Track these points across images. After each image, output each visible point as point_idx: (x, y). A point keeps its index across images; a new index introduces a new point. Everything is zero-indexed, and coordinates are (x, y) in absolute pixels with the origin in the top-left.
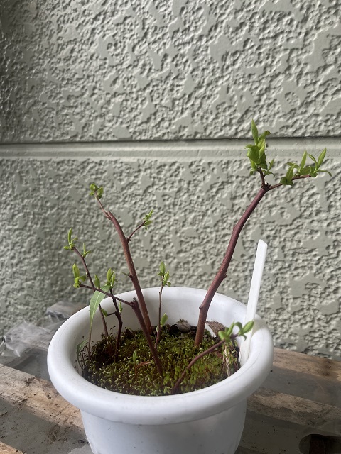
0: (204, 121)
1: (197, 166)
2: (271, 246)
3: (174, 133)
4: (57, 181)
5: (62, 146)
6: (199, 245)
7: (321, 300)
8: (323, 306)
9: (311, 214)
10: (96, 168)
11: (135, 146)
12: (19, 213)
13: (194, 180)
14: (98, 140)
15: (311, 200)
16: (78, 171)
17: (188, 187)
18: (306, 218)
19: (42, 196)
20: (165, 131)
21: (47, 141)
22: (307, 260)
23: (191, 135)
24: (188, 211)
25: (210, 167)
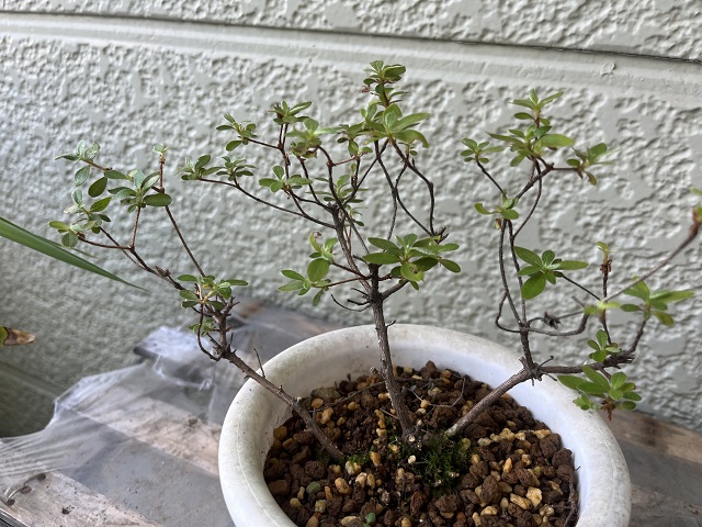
0: (505, 9)
1: (478, 92)
2: (589, 242)
3: (444, 28)
4: (212, 94)
5: (224, 29)
6: (461, 227)
7: (658, 332)
8: (660, 343)
9: (672, 194)
10: (288, 78)
11: (364, 44)
12: (137, 144)
13: (469, 116)
14: (295, 26)
15: (676, 172)
16: (252, 80)
17: (456, 126)
18: (661, 201)
19: (182, 118)
20: (426, 21)
21: (196, 18)
22: (647, 269)
23: (475, 34)
24: (450, 169)
25: (501, 95)
